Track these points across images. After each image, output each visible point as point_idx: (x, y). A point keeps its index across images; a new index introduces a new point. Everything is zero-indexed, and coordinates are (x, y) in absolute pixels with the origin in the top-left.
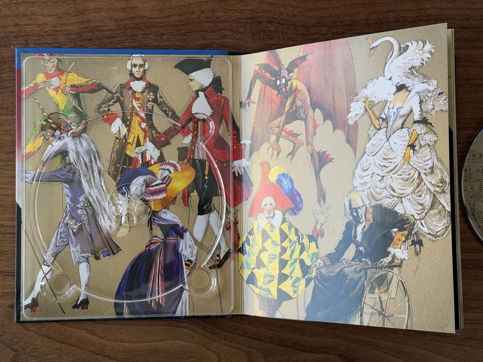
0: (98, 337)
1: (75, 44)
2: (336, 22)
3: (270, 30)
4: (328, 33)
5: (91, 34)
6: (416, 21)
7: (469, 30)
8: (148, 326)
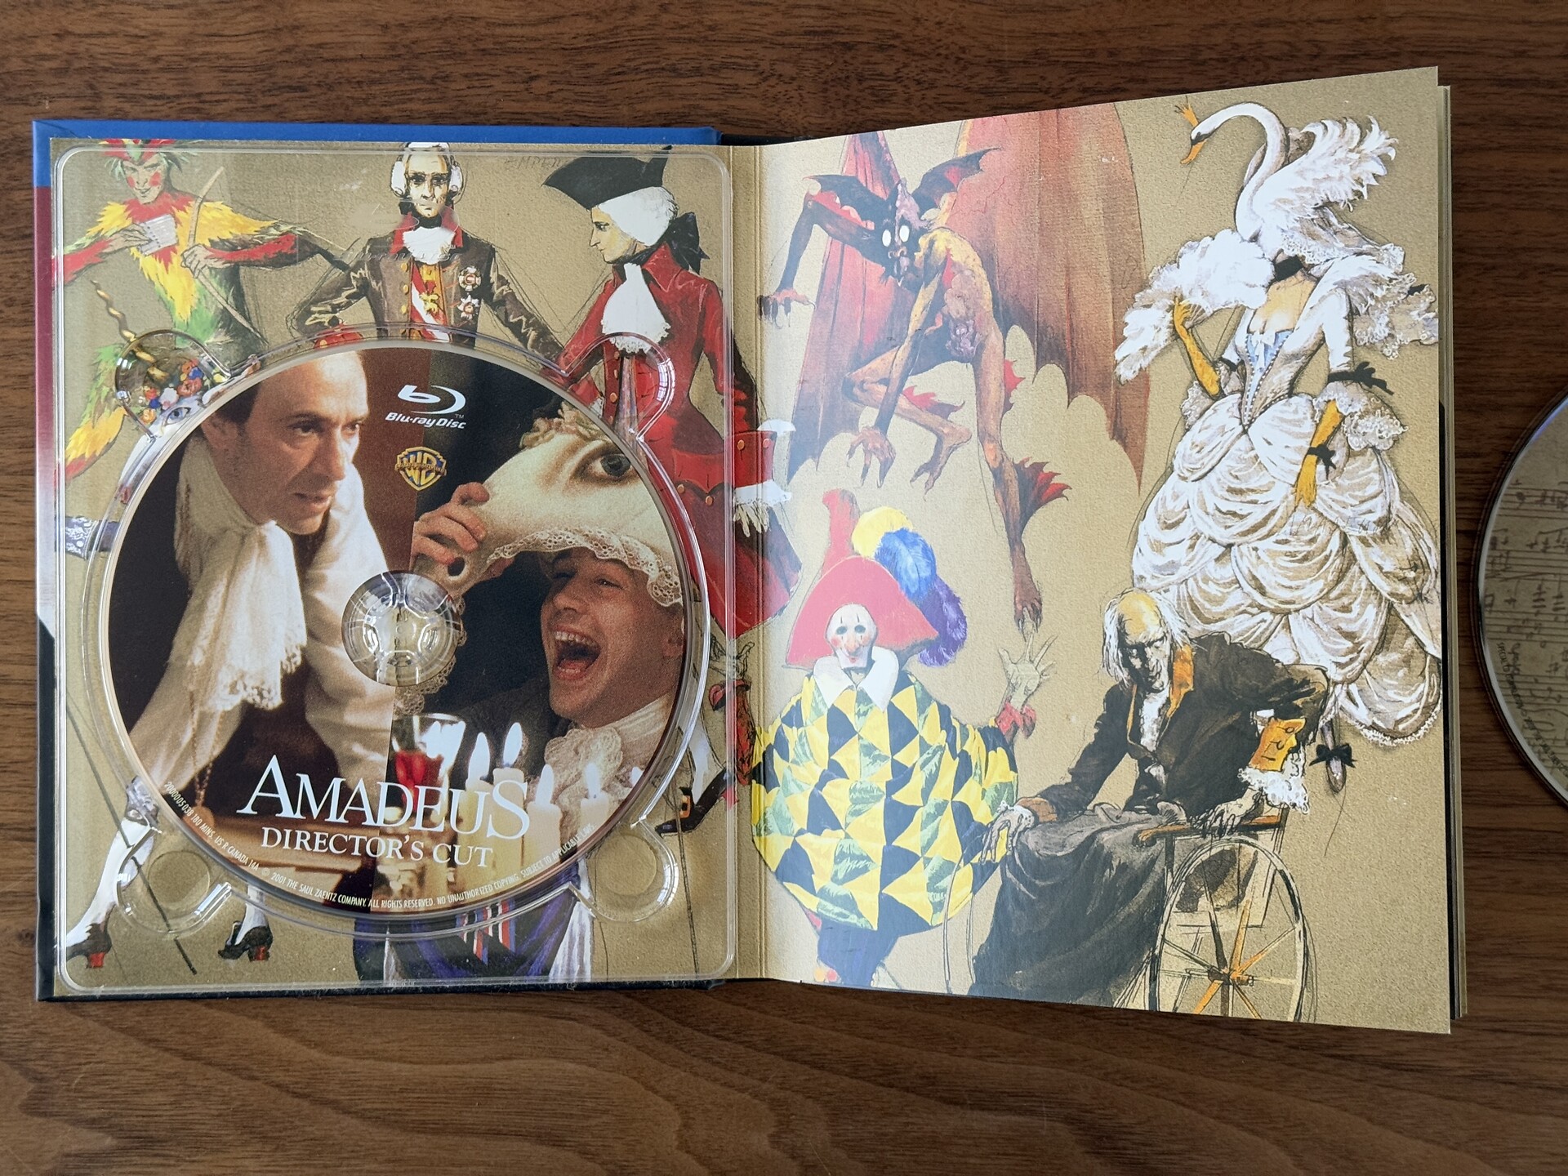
0: (303, 1041)
1: (250, 101)
2: (1093, 53)
3: (881, 74)
4: (1066, 86)
5: (300, 71)
6: (1354, 57)
7: (1522, 91)
8: (463, 1010)
